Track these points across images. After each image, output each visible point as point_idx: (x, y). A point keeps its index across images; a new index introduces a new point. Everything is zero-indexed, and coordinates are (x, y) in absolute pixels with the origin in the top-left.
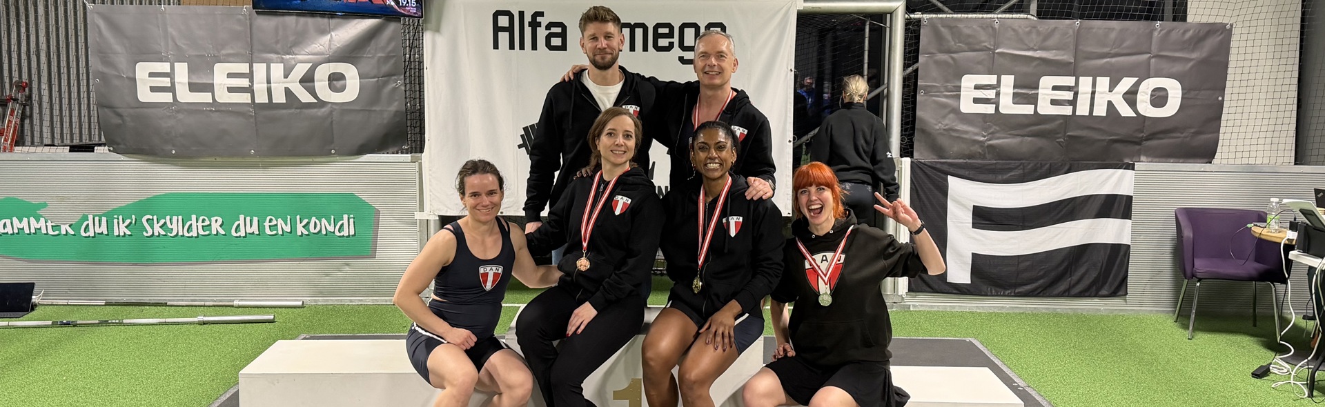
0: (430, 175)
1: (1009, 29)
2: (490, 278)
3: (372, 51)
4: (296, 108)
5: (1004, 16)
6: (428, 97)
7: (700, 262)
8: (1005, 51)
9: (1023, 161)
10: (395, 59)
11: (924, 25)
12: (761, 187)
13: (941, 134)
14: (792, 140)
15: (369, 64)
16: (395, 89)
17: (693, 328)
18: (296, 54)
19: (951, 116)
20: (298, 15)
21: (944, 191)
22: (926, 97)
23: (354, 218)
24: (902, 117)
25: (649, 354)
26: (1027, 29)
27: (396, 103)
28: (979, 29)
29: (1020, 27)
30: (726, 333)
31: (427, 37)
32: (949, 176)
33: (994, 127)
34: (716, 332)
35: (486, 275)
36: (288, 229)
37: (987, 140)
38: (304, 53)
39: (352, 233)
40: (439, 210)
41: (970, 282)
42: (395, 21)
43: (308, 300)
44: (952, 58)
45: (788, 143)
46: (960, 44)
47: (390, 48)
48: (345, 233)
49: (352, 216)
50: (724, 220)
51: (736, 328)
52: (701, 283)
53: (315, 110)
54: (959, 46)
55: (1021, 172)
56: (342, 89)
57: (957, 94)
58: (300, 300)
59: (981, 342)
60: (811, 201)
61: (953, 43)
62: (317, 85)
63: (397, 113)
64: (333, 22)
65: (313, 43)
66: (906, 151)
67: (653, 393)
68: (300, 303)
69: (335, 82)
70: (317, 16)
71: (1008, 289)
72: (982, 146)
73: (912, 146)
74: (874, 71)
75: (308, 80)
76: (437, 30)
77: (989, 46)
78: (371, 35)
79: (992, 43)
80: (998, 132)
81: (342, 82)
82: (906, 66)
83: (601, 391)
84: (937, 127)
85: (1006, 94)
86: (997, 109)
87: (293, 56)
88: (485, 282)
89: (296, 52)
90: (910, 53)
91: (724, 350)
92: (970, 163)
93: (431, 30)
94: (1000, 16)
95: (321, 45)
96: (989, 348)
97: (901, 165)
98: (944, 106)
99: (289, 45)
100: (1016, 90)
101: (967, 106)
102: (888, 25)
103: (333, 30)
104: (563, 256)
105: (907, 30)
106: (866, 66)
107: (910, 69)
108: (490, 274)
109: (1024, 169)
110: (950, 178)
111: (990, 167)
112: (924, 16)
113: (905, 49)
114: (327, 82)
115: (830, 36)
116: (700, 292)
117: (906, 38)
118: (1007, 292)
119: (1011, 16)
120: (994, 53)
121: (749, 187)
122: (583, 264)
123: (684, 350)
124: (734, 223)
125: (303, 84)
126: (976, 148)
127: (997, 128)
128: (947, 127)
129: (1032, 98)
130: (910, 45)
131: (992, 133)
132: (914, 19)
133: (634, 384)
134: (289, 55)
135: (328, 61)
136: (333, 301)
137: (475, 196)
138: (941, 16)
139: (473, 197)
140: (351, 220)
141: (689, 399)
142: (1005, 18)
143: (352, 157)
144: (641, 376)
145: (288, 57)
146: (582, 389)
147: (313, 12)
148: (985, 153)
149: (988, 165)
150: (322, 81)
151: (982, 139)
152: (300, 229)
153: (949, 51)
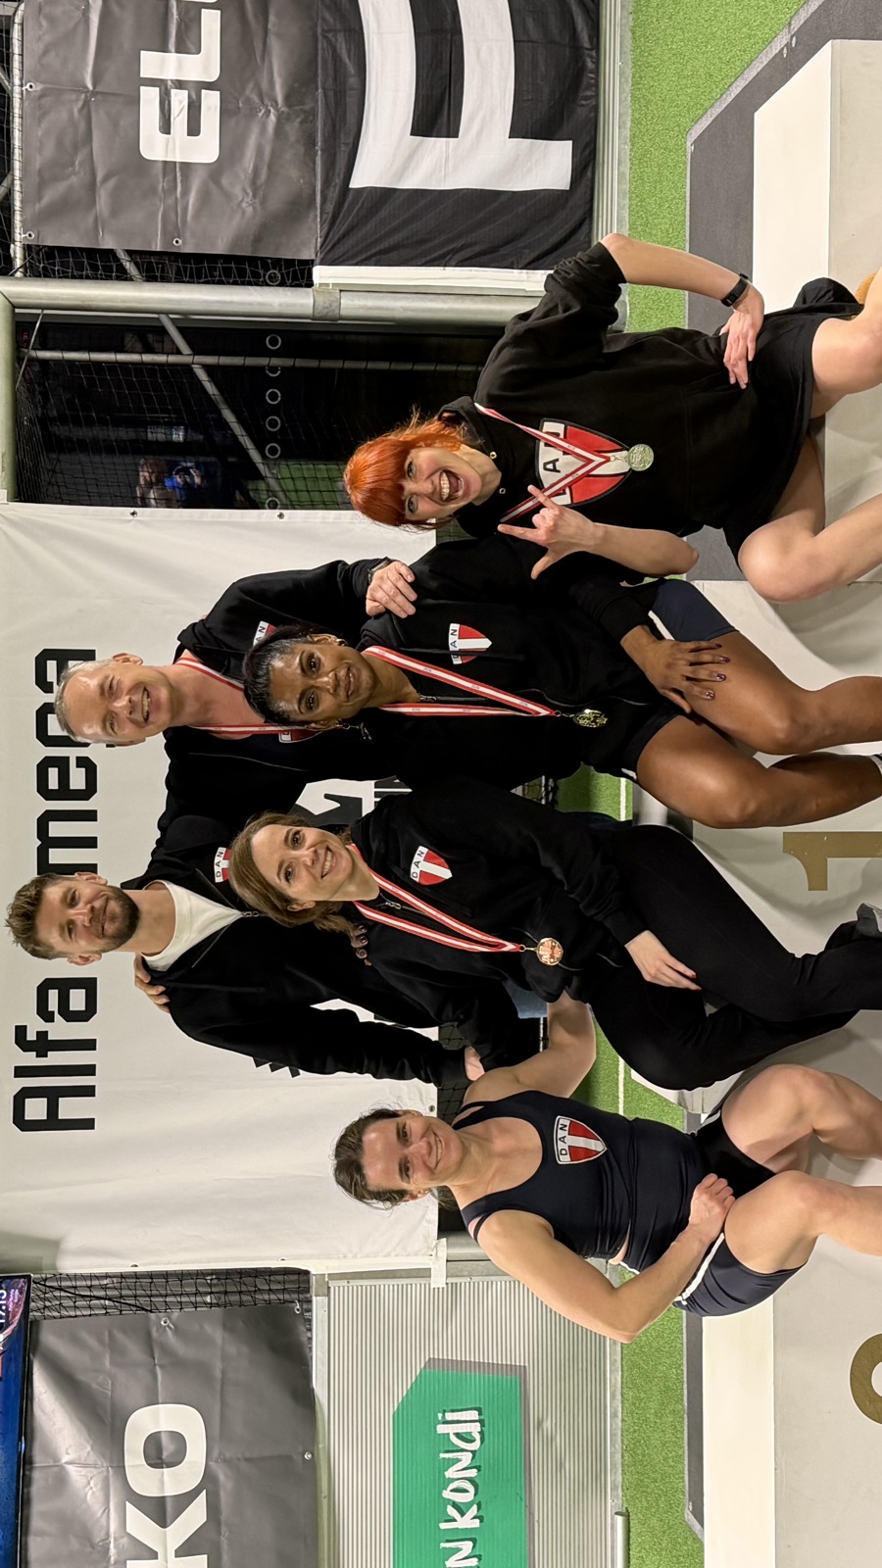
0: (355, 1256)
1: (45, 61)
2: (580, 1142)
3: (101, 1378)
4: (219, 1533)
5: (16, 72)
6: (193, 1262)
7: (543, 712)
8: (90, 69)
9: (319, 31)
10: (115, 1332)
11: (38, 237)
12: (388, 586)
13: (263, 202)
14: (277, 512)
15: (128, 1387)
16: (177, 1331)
17: (677, 726)
18: (108, 1534)
19: (225, 181)
20: (25, 1531)
21: (383, 196)
22: (188, 235)
23: (444, 1411)
24: (229, 283)
25: (733, 813)
26: (44, 23)
27: (208, 1328)
28: (45, 124)
29: (40, 38)
30: (691, 657)
31: (69, 1265)
32: (351, 186)
33: (248, 92)
34: (688, 679)
35: (574, 1151)
36: (467, 1547)
37: (277, 110)
38: (103, 1520)
39: (474, 1415)
40: (426, 1238)
41: (571, 142)
42: (37, 1333)
43: (614, 1502)
44: (106, 179)
45: (285, 519)
46: (77, 163)
47: (92, 1342)
48: (475, 1428)
49: (440, 1415)
50: (457, 661)
51: (680, 637)
52: (587, 711)
53: (222, 1494)
54: (80, 164)
55: (341, 37)
56: (179, 1439)
57: (181, 169)
58: (612, 1518)
59: (696, 121)
60: (433, 493)
61: (74, 179)
62: (170, 1491)
63: (227, 1327)
64: (39, 1459)
65: (85, 1500)
66: (297, 274)
67: (813, 806)
68: (620, 1520)
69: (165, 1455)
70: (29, 1493)
71: (584, 62)
72: (288, 118)
73: (290, 263)
74: (129, 339)
75: (161, 1511)
76: (55, 1245)
77: (80, 104)
78: (68, 1382)
79: (74, 97)
80: (258, 86)
81: (165, 1440)
82: (123, 276)
83: (810, 915)
84: (250, 210)
85: (180, 66)
86: (210, 86)
87: (112, 1540)
88: (588, 1152)
89: (102, 1535)
90: (94, 268)
91: (727, 660)
92: (325, 141)
93: (55, 1257)
94: (17, 81)
95: (89, 1483)
96: (707, 104)
97: (328, 285)
98: (205, 198)
99: (89, 1549)
100: (172, 45)
101: (206, 149)
102: (39, 311)
103: (56, 1459)
104: (530, 989)
105: (46, 274)
106: (122, 357)
107: (129, 266)
108: (571, 1142)
109: (335, 31)
110: (356, 183)
111: (332, 99)
112: (17, 237)
113: (88, 278)
114: (165, 1470)
115: (61, 431)
116: (605, 712)
117: (64, 275)
118: (590, 65)
119: (16, 59)
120: (94, 93)
121: (388, 611)
122: (548, 951)
123: (726, 744)
124: (463, 641)
125: (168, 1521)
126: (293, 129)
127: (251, 85)
128: (249, 191)
129: (186, 13)
130: (80, 267)
131: (261, 96)
132: (25, 258)
133: (792, 845)
134: (108, 1549)
135: (120, 1467)
136: (614, 1453)
137: (408, 1169)
138: (17, 204)
139: (410, 1173)
140: (449, 1416)
141: (828, 732)
142: (22, 71)
143: (319, 1416)
144: (776, 832)
145: (112, 1551)
146: (807, 956)
147: (21, 1501)
148: (305, 112)
149: (327, 104)
150: (162, 1482)
151: (273, 118)
152: (467, 1522)
153: (92, 187)
